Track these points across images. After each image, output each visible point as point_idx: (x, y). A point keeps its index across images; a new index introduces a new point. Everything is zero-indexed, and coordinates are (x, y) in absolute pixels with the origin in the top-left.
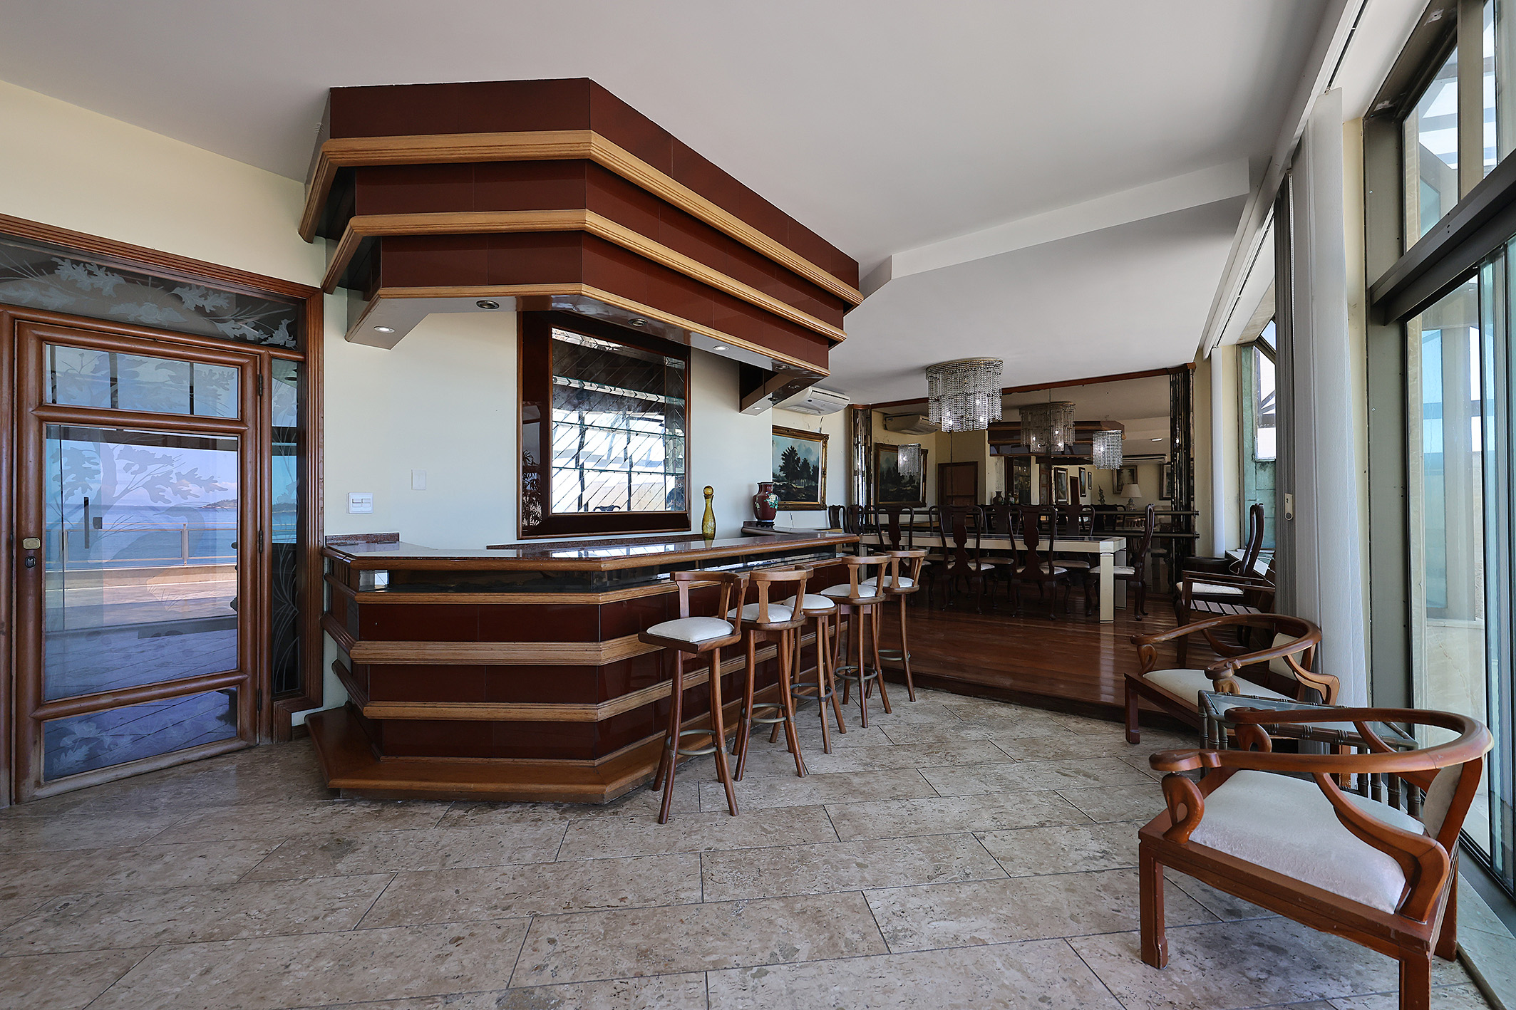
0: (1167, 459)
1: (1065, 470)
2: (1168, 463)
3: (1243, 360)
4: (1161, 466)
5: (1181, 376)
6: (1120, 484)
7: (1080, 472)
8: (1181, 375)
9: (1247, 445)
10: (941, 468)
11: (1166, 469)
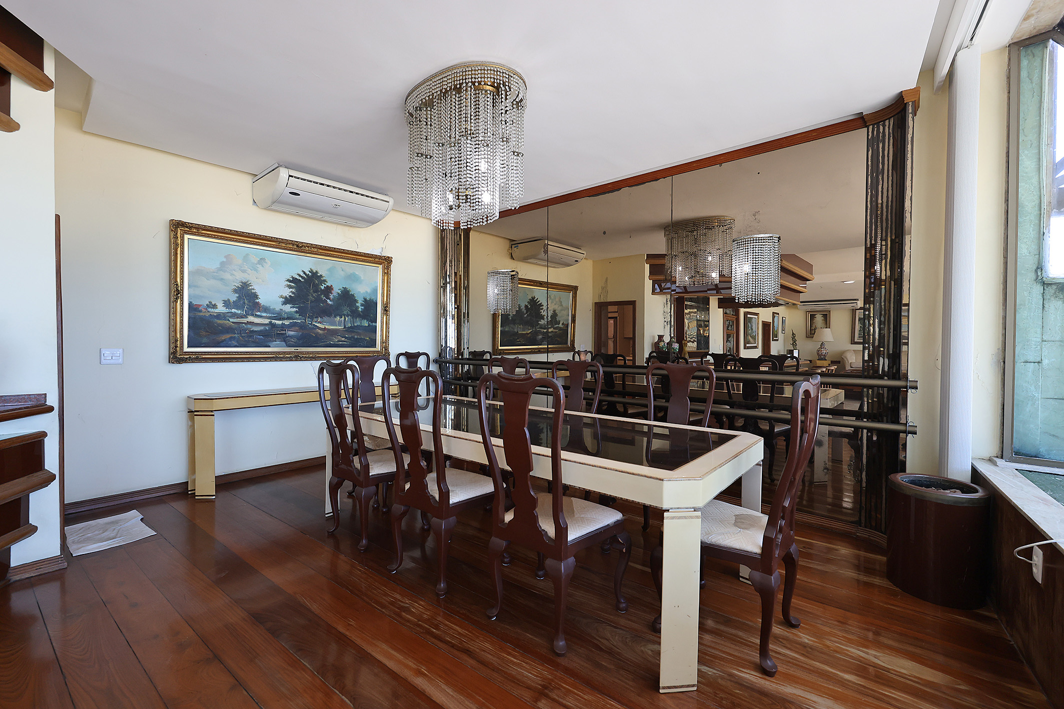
0: (860, 304)
1: (757, 314)
2: (861, 308)
3: (1024, 74)
4: (854, 311)
5: (888, 128)
6: (813, 328)
7: (774, 317)
8: (889, 125)
9: (1025, 249)
10: (601, 309)
11: (859, 314)
